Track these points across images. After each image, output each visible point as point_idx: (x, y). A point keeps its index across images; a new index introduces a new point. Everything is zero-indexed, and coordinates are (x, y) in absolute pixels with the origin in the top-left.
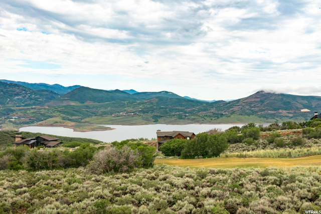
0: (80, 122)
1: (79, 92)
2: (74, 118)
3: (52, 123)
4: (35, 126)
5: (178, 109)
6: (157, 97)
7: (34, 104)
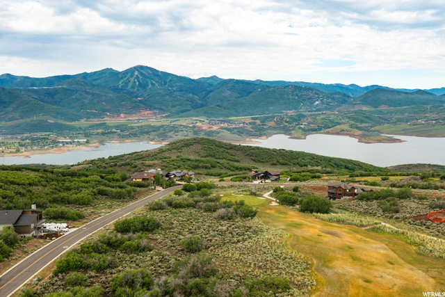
0: (368, 131)
2: (363, 125)
3: (338, 131)
7: (326, 109)
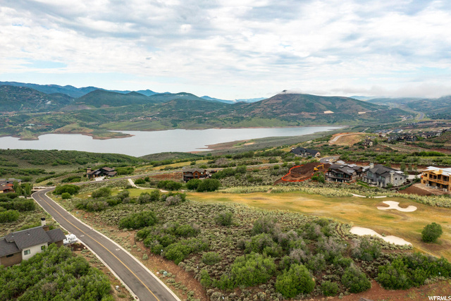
0: (97, 128)
1: (95, 95)
2: (91, 123)
3: (70, 130)
4: (52, 133)
5: (198, 112)
6: (175, 100)
7: (49, 109)
